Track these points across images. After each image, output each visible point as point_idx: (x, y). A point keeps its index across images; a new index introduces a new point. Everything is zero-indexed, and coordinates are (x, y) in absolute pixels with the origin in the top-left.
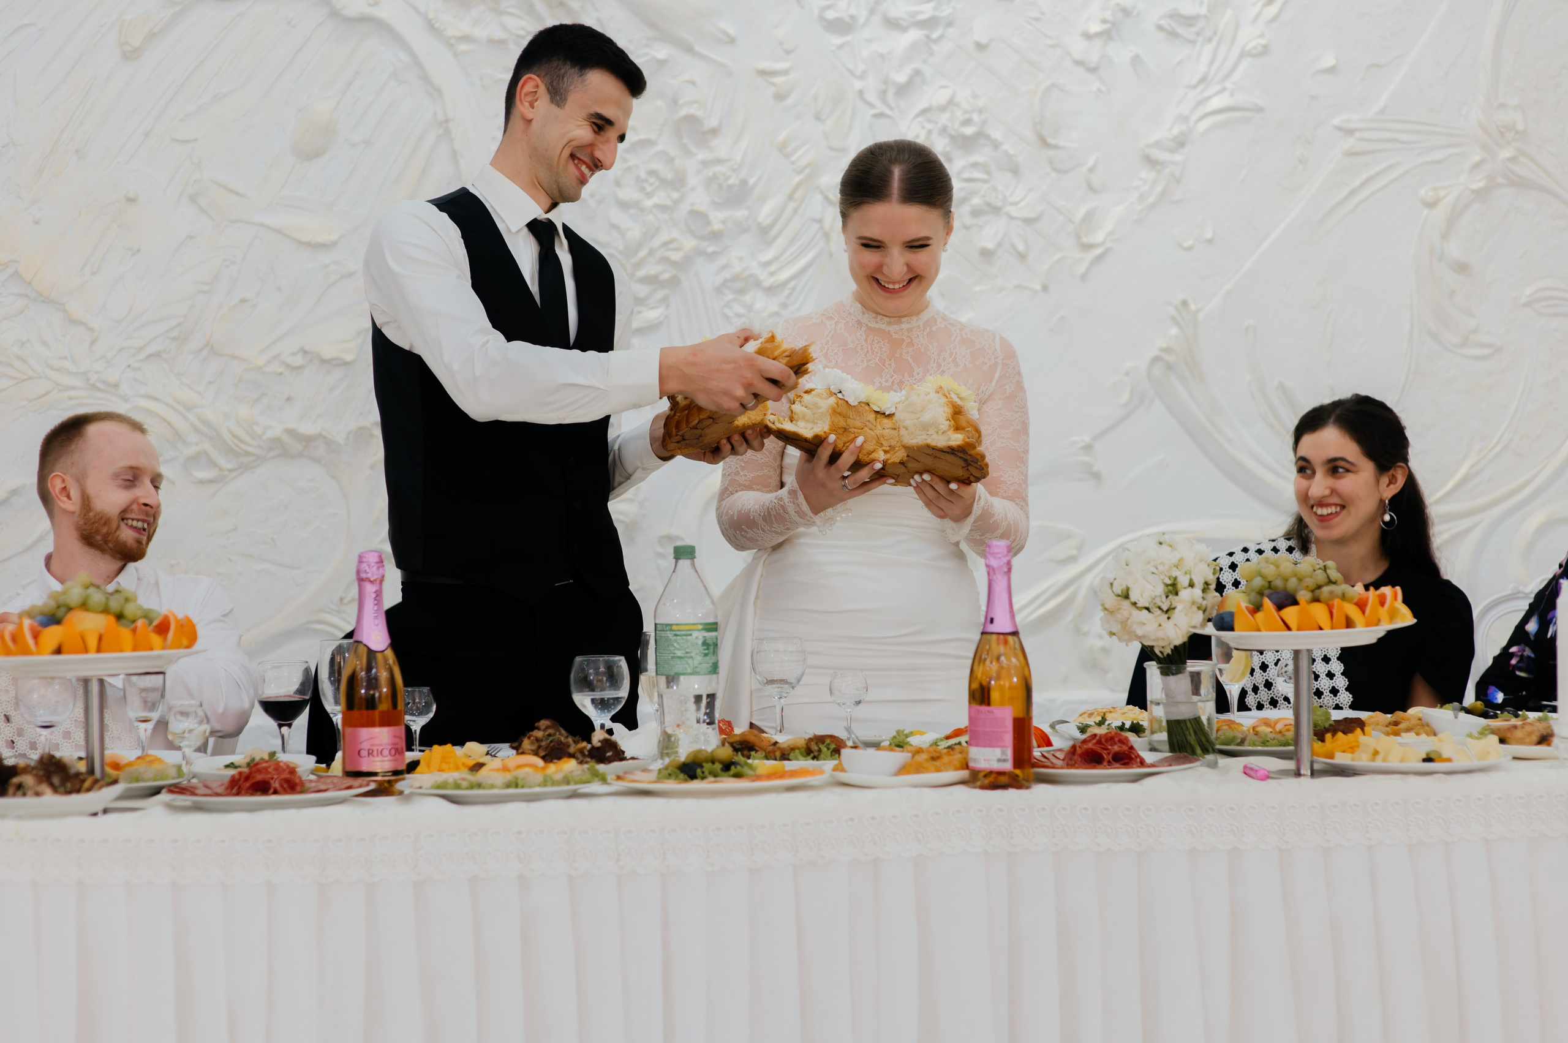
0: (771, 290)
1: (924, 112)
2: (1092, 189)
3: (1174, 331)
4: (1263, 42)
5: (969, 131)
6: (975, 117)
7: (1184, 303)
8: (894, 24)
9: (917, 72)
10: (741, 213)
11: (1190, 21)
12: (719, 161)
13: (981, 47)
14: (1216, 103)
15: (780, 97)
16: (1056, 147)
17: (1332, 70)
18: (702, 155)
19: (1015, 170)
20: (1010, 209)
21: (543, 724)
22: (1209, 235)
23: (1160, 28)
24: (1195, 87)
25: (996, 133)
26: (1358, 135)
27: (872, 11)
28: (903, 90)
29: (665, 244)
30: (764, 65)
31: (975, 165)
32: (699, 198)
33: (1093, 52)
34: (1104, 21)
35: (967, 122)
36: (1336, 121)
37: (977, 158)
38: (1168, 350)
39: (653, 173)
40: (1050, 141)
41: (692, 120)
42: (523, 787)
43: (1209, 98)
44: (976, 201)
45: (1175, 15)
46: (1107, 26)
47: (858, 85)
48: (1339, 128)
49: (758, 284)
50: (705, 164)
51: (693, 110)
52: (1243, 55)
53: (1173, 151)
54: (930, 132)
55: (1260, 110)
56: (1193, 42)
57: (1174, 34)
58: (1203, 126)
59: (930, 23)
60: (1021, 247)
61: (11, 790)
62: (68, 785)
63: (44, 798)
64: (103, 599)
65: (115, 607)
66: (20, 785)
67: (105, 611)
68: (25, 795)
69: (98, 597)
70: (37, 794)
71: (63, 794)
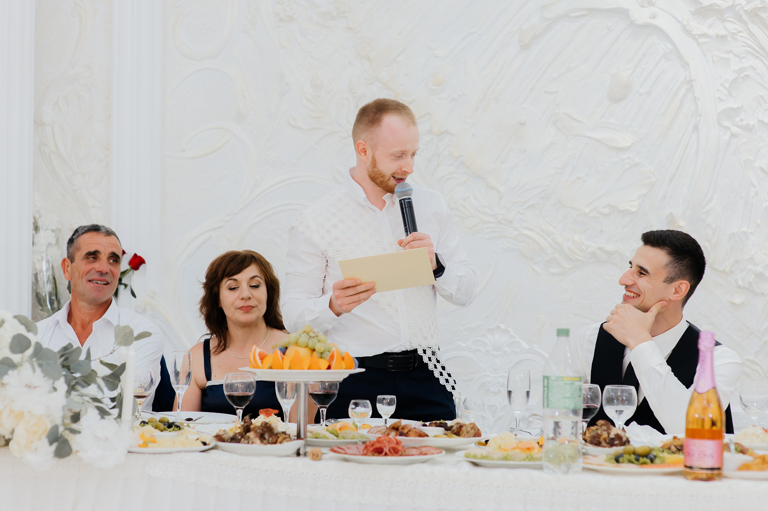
21: (600, 423)
42: (510, 460)
61: (243, 440)
62: (271, 439)
63: (254, 445)
64: (306, 340)
65: (311, 344)
66: (249, 437)
67: (307, 346)
68: (248, 443)
69: (304, 339)
70: (253, 443)
71: (265, 444)
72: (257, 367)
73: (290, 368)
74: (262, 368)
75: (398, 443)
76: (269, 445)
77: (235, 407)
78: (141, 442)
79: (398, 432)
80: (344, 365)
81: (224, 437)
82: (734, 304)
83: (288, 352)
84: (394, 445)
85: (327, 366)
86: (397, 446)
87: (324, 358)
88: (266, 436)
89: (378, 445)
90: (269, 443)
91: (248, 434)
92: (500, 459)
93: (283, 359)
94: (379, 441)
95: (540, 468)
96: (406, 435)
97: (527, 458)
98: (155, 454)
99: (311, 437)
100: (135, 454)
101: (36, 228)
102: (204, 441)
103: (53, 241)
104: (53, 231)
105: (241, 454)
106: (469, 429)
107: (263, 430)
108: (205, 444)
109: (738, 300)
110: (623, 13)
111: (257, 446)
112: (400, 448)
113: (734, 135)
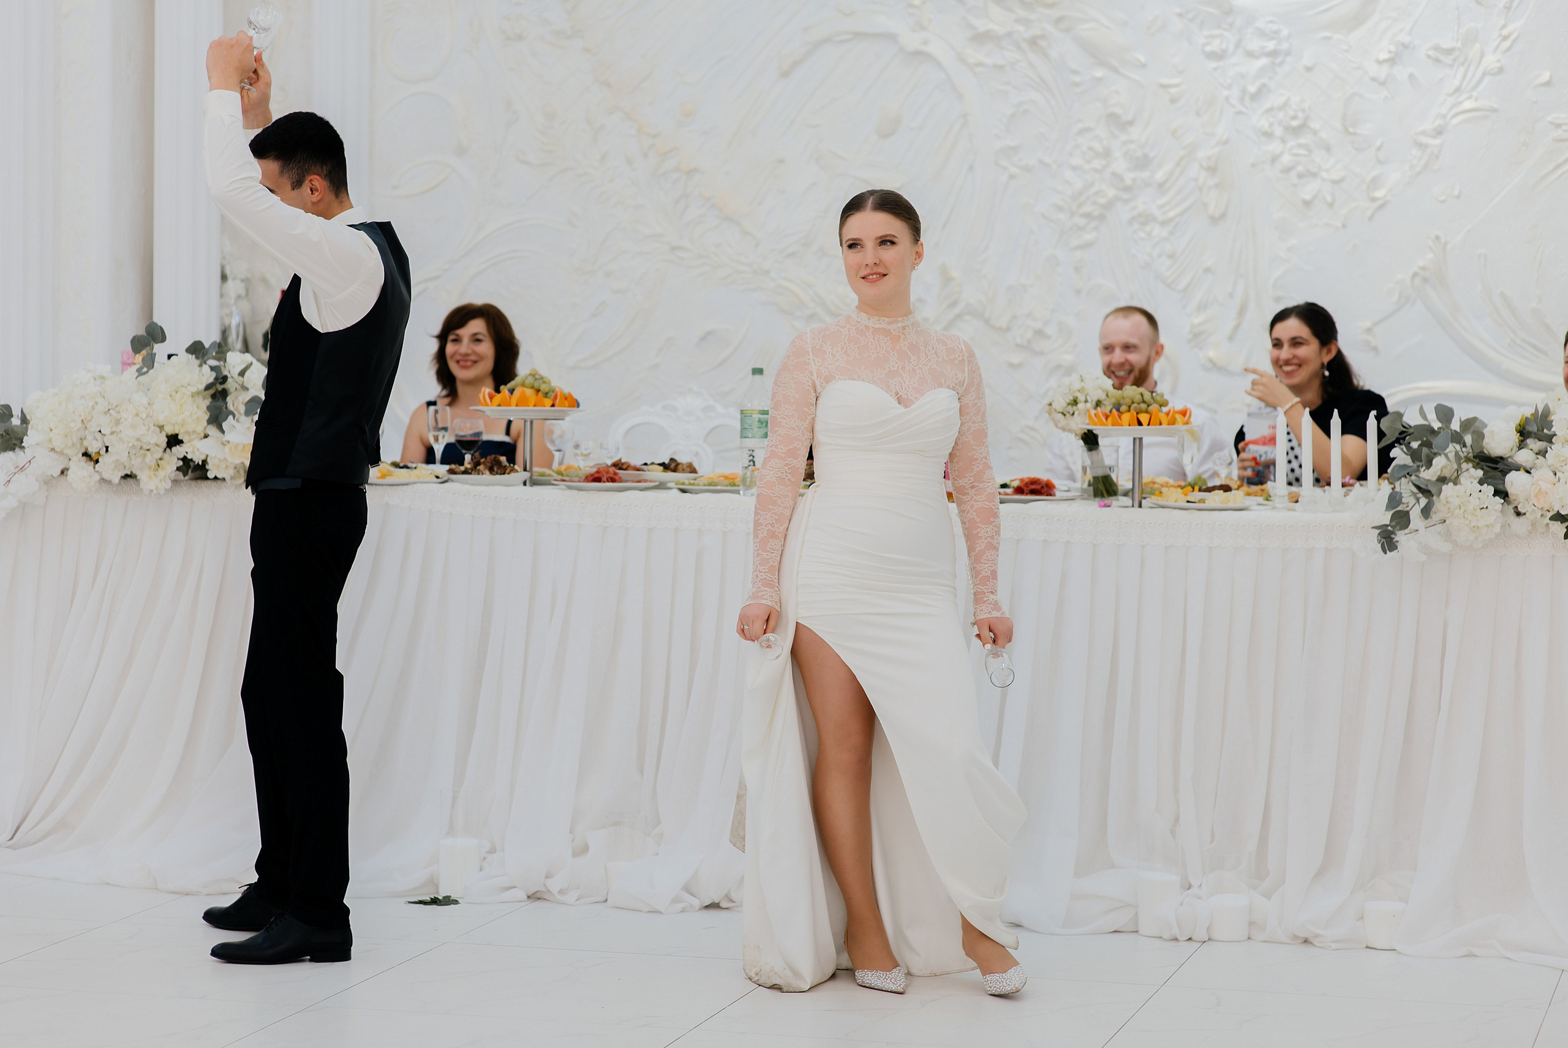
0: (1164, 223)
1: (1269, 110)
2: (1380, 162)
3: (1430, 256)
4: (1498, 65)
5: (1295, 123)
6: (1300, 115)
7: (1437, 238)
8: (1250, 55)
9: (1264, 86)
10: (1145, 175)
11: (1449, 52)
12: (1131, 142)
13: (1309, 69)
14: (1468, 105)
15: (1173, 101)
16: (1355, 134)
17: (1548, 84)
18: (1124, 137)
19: (1328, 149)
20: (1324, 175)
22: (1456, 192)
23: (1429, 57)
24: (1452, 95)
25: (1315, 125)
26: (1564, 128)
27: (1237, 46)
28: (1255, 97)
29: (1097, 193)
30: (1165, 81)
31: (1300, 146)
32: (1120, 165)
33: (1383, 72)
34: (1390, 52)
35: (1294, 118)
36: (1549, 119)
37: (1302, 141)
38: (1423, 268)
39: (1090, 149)
40: (1351, 130)
41: (1113, 117)
42: (716, 486)
43: (1461, 103)
44: (1300, 168)
45: (1437, 48)
46: (1392, 55)
47: (1226, 93)
48: (1551, 123)
49: (1154, 219)
50: (1125, 143)
51: (1118, 110)
52: (1484, 74)
53: (1434, 137)
54: (1271, 124)
55: (1495, 110)
56: (1451, 66)
57: (1437, 61)
58: (1456, 121)
59: (1273, 54)
60: (1329, 199)
61: (473, 472)
62: (499, 471)
63: (484, 476)
64: (532, 382)
65: (536, 385)
66: (479, 470)
67: (532, 387)
68: (479, 474)
69: (530, 380)
70: (483, 474)
71: (494, 475)
72: (487, 405)
73: (517, 406)
74: (491, 406)
75: (615, 474)
76: (498, 476)
77: (464, 451)
78: (379, 475)
79: (618, 467)
80: (566, 403)
81: (456, 470)
82: (1011, 365)
83: (515, 392)
84: (611, 475)
85: (551, 404)
86: (614, 476)
87: (549, 398)
88: (495, 469)
89: (597, 475)
90: (497, 474)
91: (478, 468)
92: (705, 485)
93: (510, 398)
94: (597, 472)
95: (738, 492)
96: (626, 469)
97: (730, 484)
98: (392, 485)
99: (537, 476)
100: (374, 486)
101: (224, 278)
102: (437, 475)
103: (243, 292)
104: (242, 281)
105: (472, 484)
106: (685, 467)
107: (492, 463)
108: (437, 477)
109: (1016, 359)
110: (892, 37)
111: (487, 476)
112: (617, 478)
113: (1012, 177)
